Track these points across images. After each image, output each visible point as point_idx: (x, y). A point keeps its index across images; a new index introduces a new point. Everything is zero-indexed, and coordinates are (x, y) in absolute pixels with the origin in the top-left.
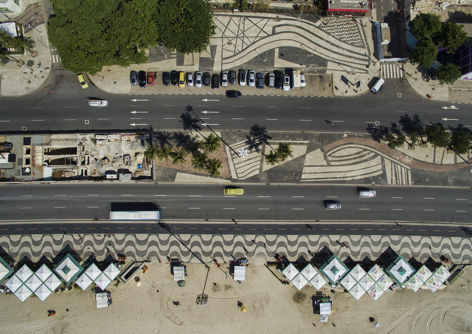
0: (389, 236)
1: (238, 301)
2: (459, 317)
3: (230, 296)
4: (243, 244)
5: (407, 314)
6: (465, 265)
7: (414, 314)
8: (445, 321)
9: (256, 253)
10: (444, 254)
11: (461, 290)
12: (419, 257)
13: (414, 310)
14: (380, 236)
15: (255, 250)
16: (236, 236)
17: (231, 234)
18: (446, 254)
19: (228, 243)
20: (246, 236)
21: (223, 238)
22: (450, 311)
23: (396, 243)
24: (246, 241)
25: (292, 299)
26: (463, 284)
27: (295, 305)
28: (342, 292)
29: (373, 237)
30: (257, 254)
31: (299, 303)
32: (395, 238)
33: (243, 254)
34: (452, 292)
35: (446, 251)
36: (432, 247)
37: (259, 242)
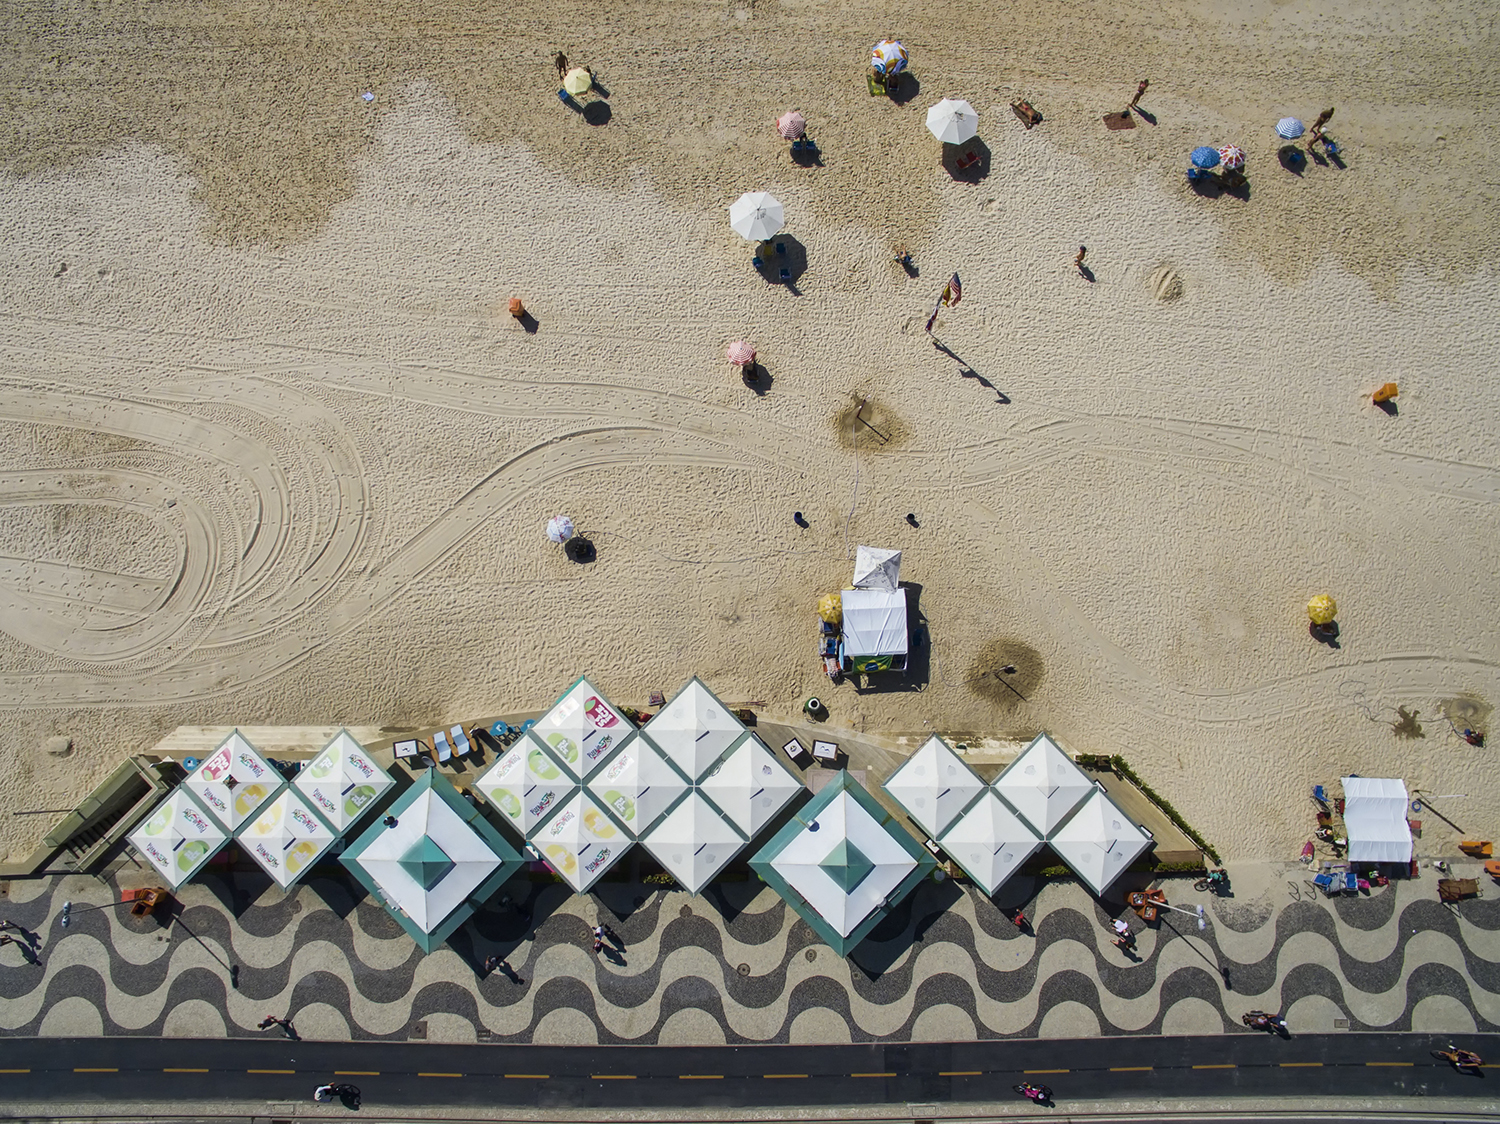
0: (487, 1041)
1: (1337, 646)
2: (102, 579)
3: (1384, 672)
4: (1352, 980)
5: (383, 585)
6: (38, 873)
7: (345, 587)
8: (175, 557)
9: (1271, 925)
10: (155, 934)
11: (72, 724)
12: (304, 913)
13: (341, 607)
14: (543, 1036)
15: (1279, 944)
16: (1395, 1025)
17: (1425, 1036)
18: (142, 931)
19: (1439, 983)
20: (1338, 1023)
21: (1476, 1015)
22: (144, 609)
23: (446, 998)
24: (1337, 997)
25: (1047, 664)
26: (59, 759)
27: (1024, 632)
28: (760, 704)
29: (587, 1036)
30: (1264, 919)
31: (1005, 644)
32: (447, 1029)
33: (1347, 917)
34: (124, 716)
35: (140, 947)
36: (227, 979)
37: (1258, 992)
